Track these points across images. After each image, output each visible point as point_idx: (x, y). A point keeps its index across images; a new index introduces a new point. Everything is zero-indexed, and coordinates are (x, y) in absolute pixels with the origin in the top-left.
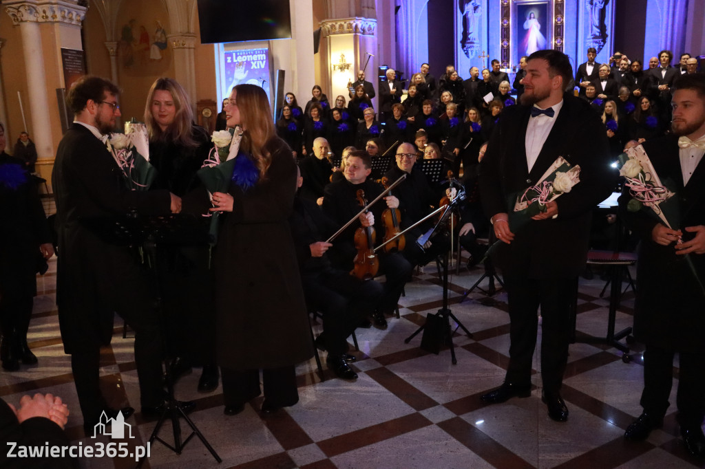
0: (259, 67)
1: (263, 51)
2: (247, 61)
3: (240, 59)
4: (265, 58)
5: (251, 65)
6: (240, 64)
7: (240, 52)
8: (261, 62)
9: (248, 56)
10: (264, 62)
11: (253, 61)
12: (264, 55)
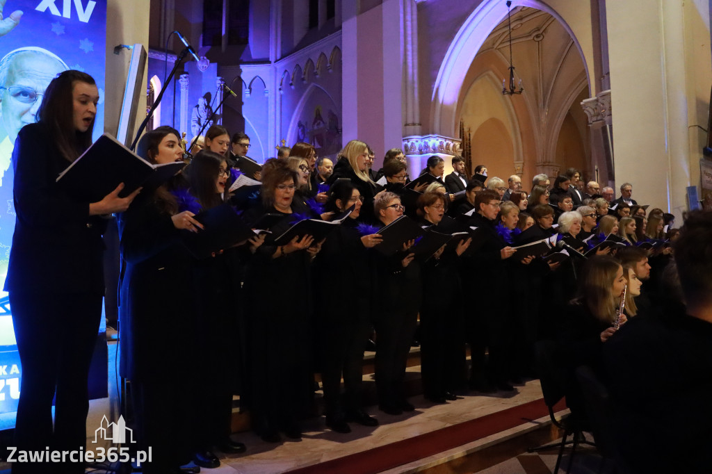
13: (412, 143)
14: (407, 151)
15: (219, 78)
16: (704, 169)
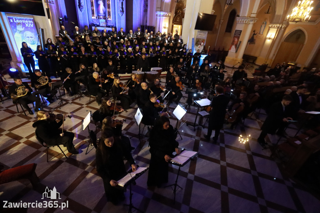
0: (30, 26)
1: (31, 19)
2: (22, 22)
4: (32, 23)
5: (26, 25)
6: (19, 24)
7: (17, 18)
8: (30, 24)
9: (23, 21)
10: (33, 24)
11: (27, 23)
12: (32, 21)
14: (157, 15)
16: (199, 33)
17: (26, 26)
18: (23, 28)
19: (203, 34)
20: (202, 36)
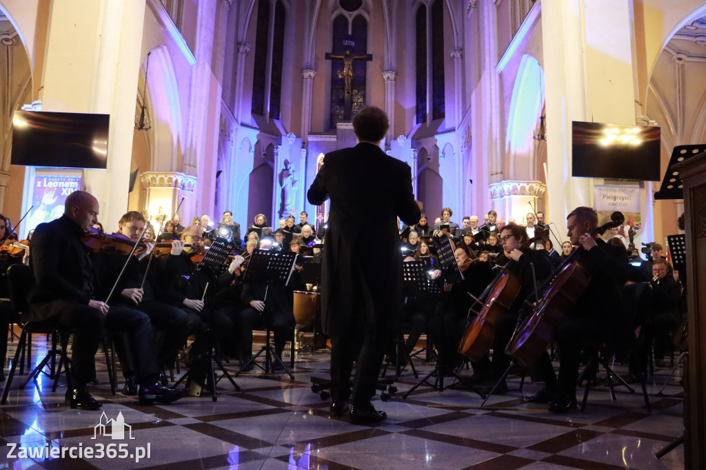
1: (76, 179)
2: (58, 187)
3: (51, 184)
4: (77, 186)
5: (62, 191)
6: (50, 189)
7: (51, 178)
9: (60, 183)
11: (65, 188)
12: (77, 183)
13: (494, 190)
14: (493, 196)
15: (413, 149)
16: (605, 193)
17: (62, 194)
18: (54, 198)
19: (623, 195)
20: (618, 200)
